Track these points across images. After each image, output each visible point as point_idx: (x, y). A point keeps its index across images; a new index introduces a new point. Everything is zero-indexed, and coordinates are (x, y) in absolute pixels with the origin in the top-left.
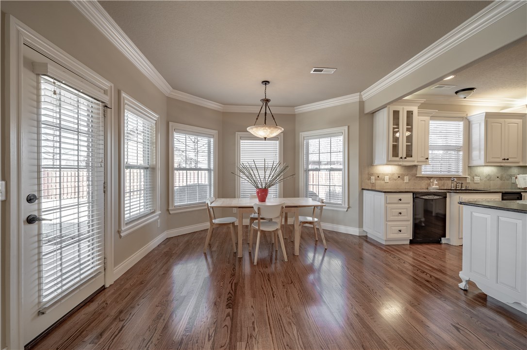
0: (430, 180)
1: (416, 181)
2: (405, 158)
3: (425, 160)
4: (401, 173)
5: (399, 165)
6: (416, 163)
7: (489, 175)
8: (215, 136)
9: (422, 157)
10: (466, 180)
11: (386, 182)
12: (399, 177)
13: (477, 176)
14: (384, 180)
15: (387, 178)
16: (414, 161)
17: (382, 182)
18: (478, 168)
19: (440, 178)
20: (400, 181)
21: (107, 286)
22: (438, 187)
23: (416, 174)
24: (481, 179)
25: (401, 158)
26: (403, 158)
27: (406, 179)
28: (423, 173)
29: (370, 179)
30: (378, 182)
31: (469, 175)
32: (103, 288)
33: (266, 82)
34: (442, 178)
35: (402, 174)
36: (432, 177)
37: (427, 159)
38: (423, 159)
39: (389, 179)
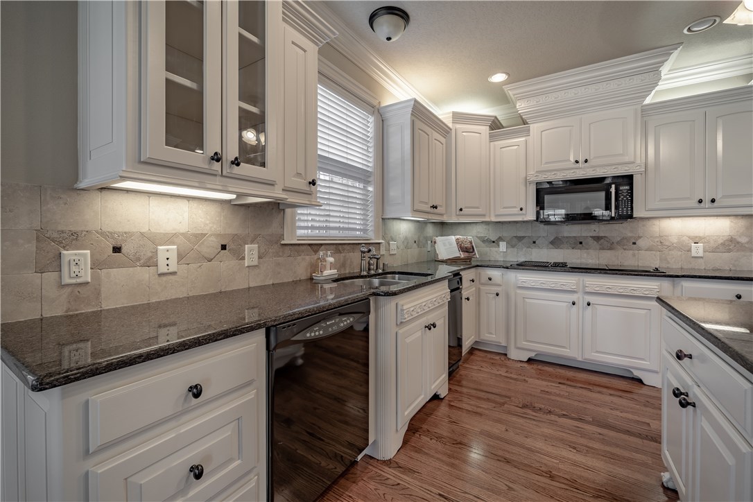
0: (316, 252)
1: (281, 259)
2: (236, 162)
3: (306, 188)
4: (231, 232)
6: (278, 193)
7: (406, 238)
9: (299, 175)
10: (380, 249)
11: (163, 269)
12: (224, 247)
13: (393, 239)
14: (151, 262)
15: (167, 254)
16: (271, 184)
17: (145, 274)
18: (398, 222)
19: (338, 247)
20: (226, 264)
22: (334, 271)
23: (282, 237)
24: (397, 247)
25: (217, 158)
26: (226, 165)
27: (251, 252)
28: (300, 232)
29: (55, 264)
31: (384, 238)
34: (340, 247)
35: (235, 237)
36: (321, 245)
37: (313, 183)
38: (302, 184)
39: (181, 257)
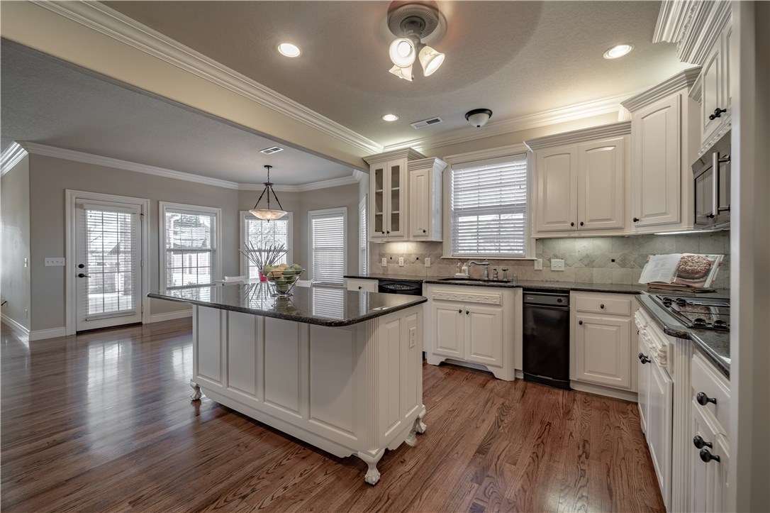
0: (463, 263)
1: (442, 265)
3: (423, 234)
4: (420, 252)
5: (417, 242)
7: (587, 256)
8: (290, 217)
9: (420, 229)
10: (533, 265)
11: (400, 265)
12: (417, 259)
13: (556, 257)
14: (397, 263)
15: (401, 259)
16: (403, 236)
17: (396, 266)
20: (419, 265)
21: (143, 323)
23: (442, 255)
24: (566, 264)
26: (386, 233)
27: (428, 261)
29: (380, 261)
30: (391, 265)
31: (539, 255)
32: (140, 324)
33: (268, 167)
35: (421, 255)
39: (405, 261)
